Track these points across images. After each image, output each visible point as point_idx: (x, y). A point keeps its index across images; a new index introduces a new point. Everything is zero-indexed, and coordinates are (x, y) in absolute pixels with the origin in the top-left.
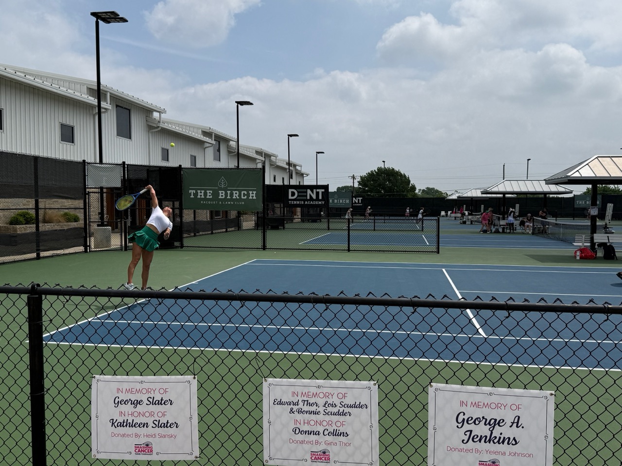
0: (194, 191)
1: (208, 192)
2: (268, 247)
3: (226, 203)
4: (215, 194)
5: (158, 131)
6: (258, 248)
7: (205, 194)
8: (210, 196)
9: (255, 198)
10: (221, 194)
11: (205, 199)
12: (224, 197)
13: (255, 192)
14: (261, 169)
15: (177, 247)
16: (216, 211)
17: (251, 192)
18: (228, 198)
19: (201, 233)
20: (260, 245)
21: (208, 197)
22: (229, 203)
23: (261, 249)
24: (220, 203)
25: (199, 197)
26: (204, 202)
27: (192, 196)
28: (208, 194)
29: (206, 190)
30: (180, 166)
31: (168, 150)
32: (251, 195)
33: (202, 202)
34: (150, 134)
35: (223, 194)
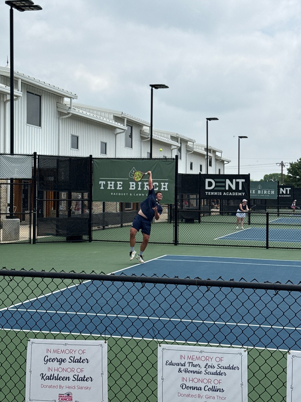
0: (104, 182)
1: (118, 183)
2: (179, 242)
3: (137, 195)
4: (126, 185)
5: (69, 117)
6: (169, 243)
7: (116, 185)
8: (120, 187)
9: (166, 189)
10: (131, 186)
11: (116, 190)
12: (134, 189)
13: (167, 184)
14: (174, 159)
15: (85, 241)
16: (126, 203)
17: (162, 184)
18: (139, 189)
19: (110, 226)
20: (171, 240)
21: (118, 188)
22: (140, 195)
23: (173, 244)
24: (131, 195)
25: (109, 188)
26: (114, 194)
27: (102, 188)
28: (119, 185)
29: (116, 181)
30: (91, 156)
31: (77, 137)
32: (163, 186)
33: (112, 194)
34: (60, 121)
35: (134, 186)
